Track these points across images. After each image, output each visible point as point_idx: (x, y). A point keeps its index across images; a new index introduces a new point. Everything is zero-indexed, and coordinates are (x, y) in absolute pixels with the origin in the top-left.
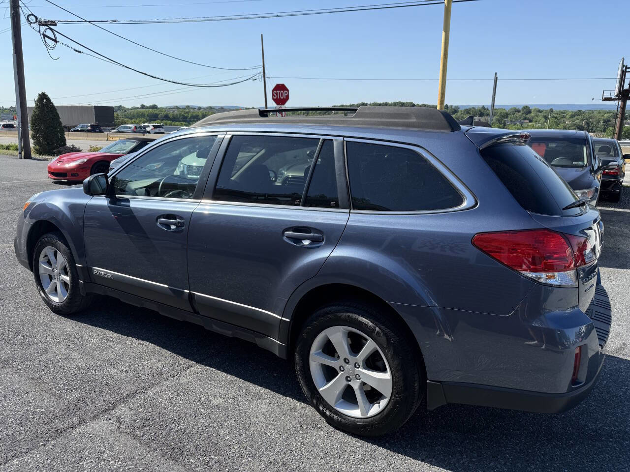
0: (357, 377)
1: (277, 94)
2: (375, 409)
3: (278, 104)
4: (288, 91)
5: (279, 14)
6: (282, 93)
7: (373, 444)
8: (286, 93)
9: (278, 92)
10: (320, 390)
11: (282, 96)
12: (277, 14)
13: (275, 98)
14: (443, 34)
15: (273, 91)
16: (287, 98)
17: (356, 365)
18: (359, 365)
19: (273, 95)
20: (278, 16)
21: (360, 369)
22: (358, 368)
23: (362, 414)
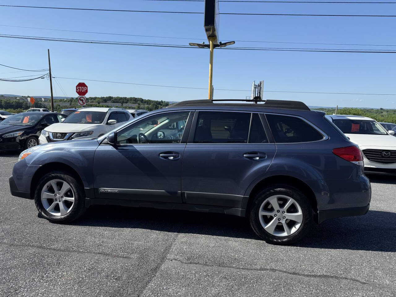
0: (284, 217)
1: (79, 89)
2: (294, 230)
3: (80, 95)
4: (87, 87)
5: (92, 42)
6: (83, 88)
7: (294, 246)
8: (86, 88)
9: (80, 87)
10: (265, 228)
11: (83, 90)
12: (91, 41)
13: (78, 91)
14: (210, 65)
15: (77, 87)
16: (86, 91)
17: (283, 212)
18: (284, 212)
19: (77, 89)
20: (92, 43)
21: (285, 213)
22: (284, 213)
23: (288, 234)
